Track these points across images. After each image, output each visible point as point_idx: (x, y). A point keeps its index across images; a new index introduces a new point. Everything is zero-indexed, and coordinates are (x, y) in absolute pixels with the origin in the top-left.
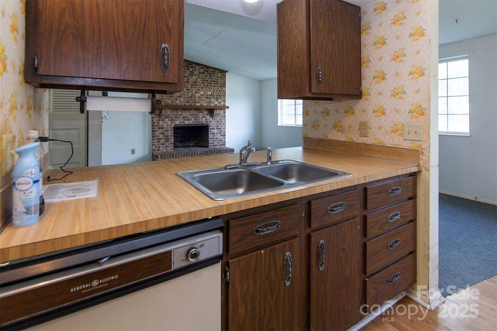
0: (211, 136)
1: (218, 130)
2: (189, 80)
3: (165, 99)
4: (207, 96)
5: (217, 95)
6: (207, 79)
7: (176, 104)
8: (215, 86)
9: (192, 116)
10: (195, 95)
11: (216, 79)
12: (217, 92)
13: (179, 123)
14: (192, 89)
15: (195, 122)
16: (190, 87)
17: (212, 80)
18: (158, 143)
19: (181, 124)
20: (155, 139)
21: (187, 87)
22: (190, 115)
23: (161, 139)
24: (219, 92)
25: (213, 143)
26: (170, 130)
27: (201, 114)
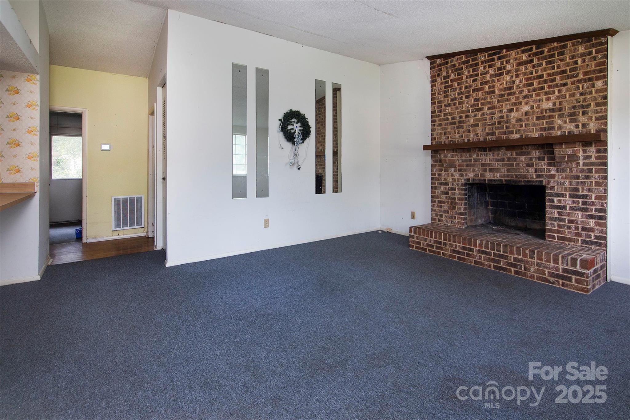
0: (551, 213)
1: (576, 200)
2: (493, 87)
3: (449, 132)
4: (539, 115)
5: (574, 107)
6: (540, 73)
7: (469, 140)
8: (565, 85)
9: (501, 163)
10: (507, 117)
11: (568, 65)
12: (572, 98)
13: (474, 177)
14: (501, 104)
15: (508, 176)
16: (496, 102)
17: (556, 70)
18: (440, 209)
19: (478, 178)
20: (435, 202)
21: (489, 103)
22: (497, 160)
23: (444, 202)
24: (581, 98)
25: (559, 232)
26: (458, 188)
27: (523, 158)
